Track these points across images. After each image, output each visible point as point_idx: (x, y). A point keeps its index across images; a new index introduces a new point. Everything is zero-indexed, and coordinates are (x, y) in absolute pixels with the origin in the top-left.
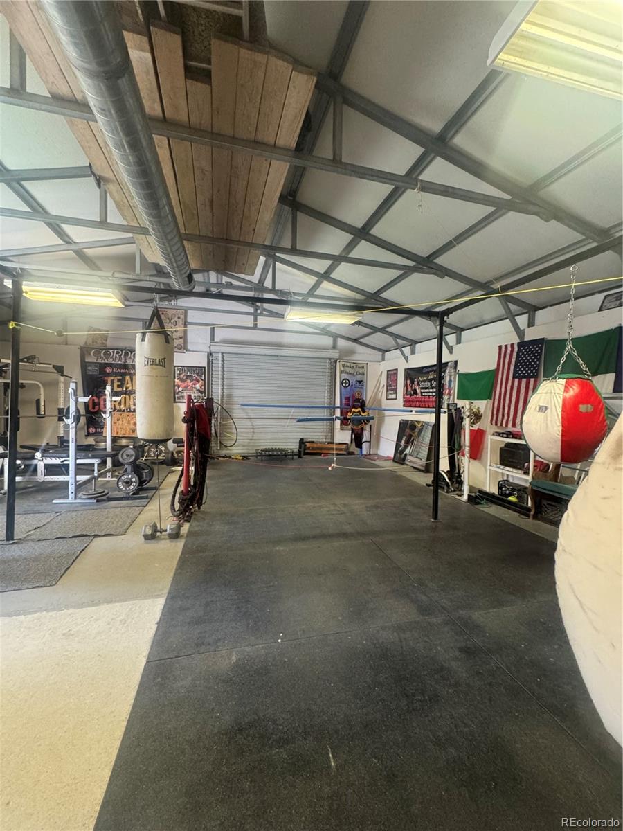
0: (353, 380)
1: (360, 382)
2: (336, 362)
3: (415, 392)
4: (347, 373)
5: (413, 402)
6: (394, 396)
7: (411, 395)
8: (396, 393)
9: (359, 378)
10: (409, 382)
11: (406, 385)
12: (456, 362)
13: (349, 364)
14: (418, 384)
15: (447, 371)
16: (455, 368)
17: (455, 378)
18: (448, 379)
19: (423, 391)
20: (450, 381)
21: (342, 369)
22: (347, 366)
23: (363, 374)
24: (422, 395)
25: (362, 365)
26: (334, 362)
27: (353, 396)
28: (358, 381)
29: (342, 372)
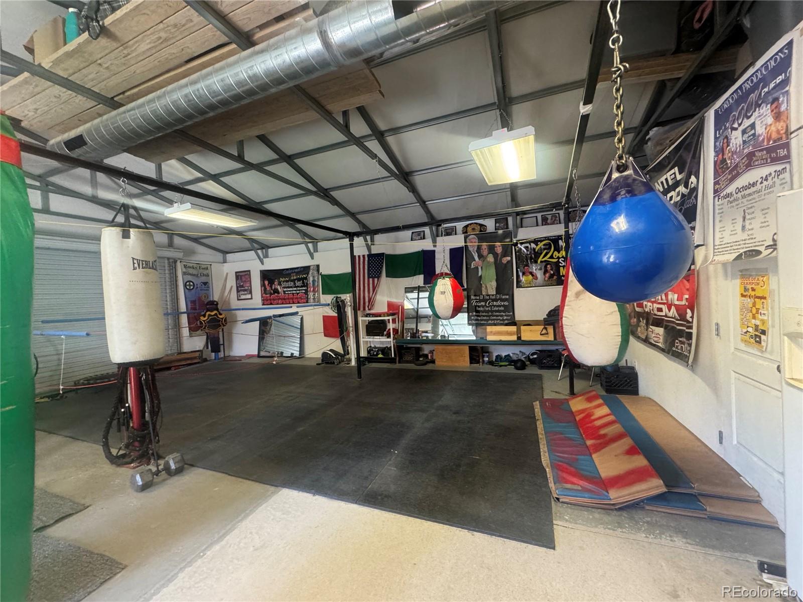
0: (198, 281)
1: (205, 283)
2: (175, 262)
3: (276, 291)
4: (191, 275)
5: (274, 300)
6: (249, 296)
7: (271, 294)
8: (251, 293)
9: (204, 279)
10: (266, 282)
11: (263, 285)
12: (318, 266)
13: (191, 265)
14: (280, 284)
15: (310, 273)
16: (318, 270)
17: (318, 279)
18: (311, 279)
19: (285, 290)
20: (314, 281)
21: (184, 270)
22: (190, 267)
23: (208, 276)
24: (285, 293)
25: (205, 266)
26: (173, 263)
27: (200, 299)
28: (203, 283)
29: (184, 274)
